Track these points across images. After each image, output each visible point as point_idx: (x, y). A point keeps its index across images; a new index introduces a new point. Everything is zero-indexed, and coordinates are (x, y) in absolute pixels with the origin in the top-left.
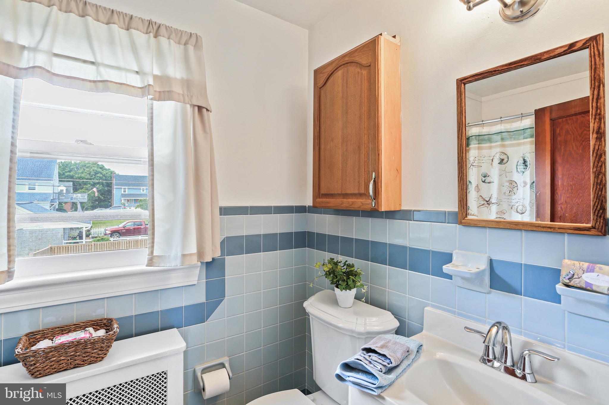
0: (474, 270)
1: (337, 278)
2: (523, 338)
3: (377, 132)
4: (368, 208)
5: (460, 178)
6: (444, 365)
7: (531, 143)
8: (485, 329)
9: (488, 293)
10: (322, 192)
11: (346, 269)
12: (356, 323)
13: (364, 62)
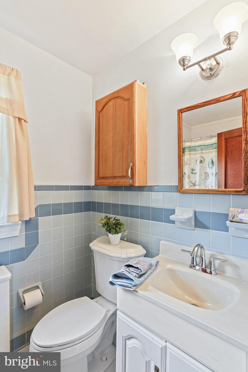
0: (186, 217)
1: (110, 227)
2: (211, 252)
3: (133, 139)
4: (127, 184)
5: (179, 166)
6: (171, 272)
7: (215, 151)
8: (191, 249)
9: (193, 230)
10: (101, 176)
11: (115, 222)
12: (121, 253)
13: (126, 97)
